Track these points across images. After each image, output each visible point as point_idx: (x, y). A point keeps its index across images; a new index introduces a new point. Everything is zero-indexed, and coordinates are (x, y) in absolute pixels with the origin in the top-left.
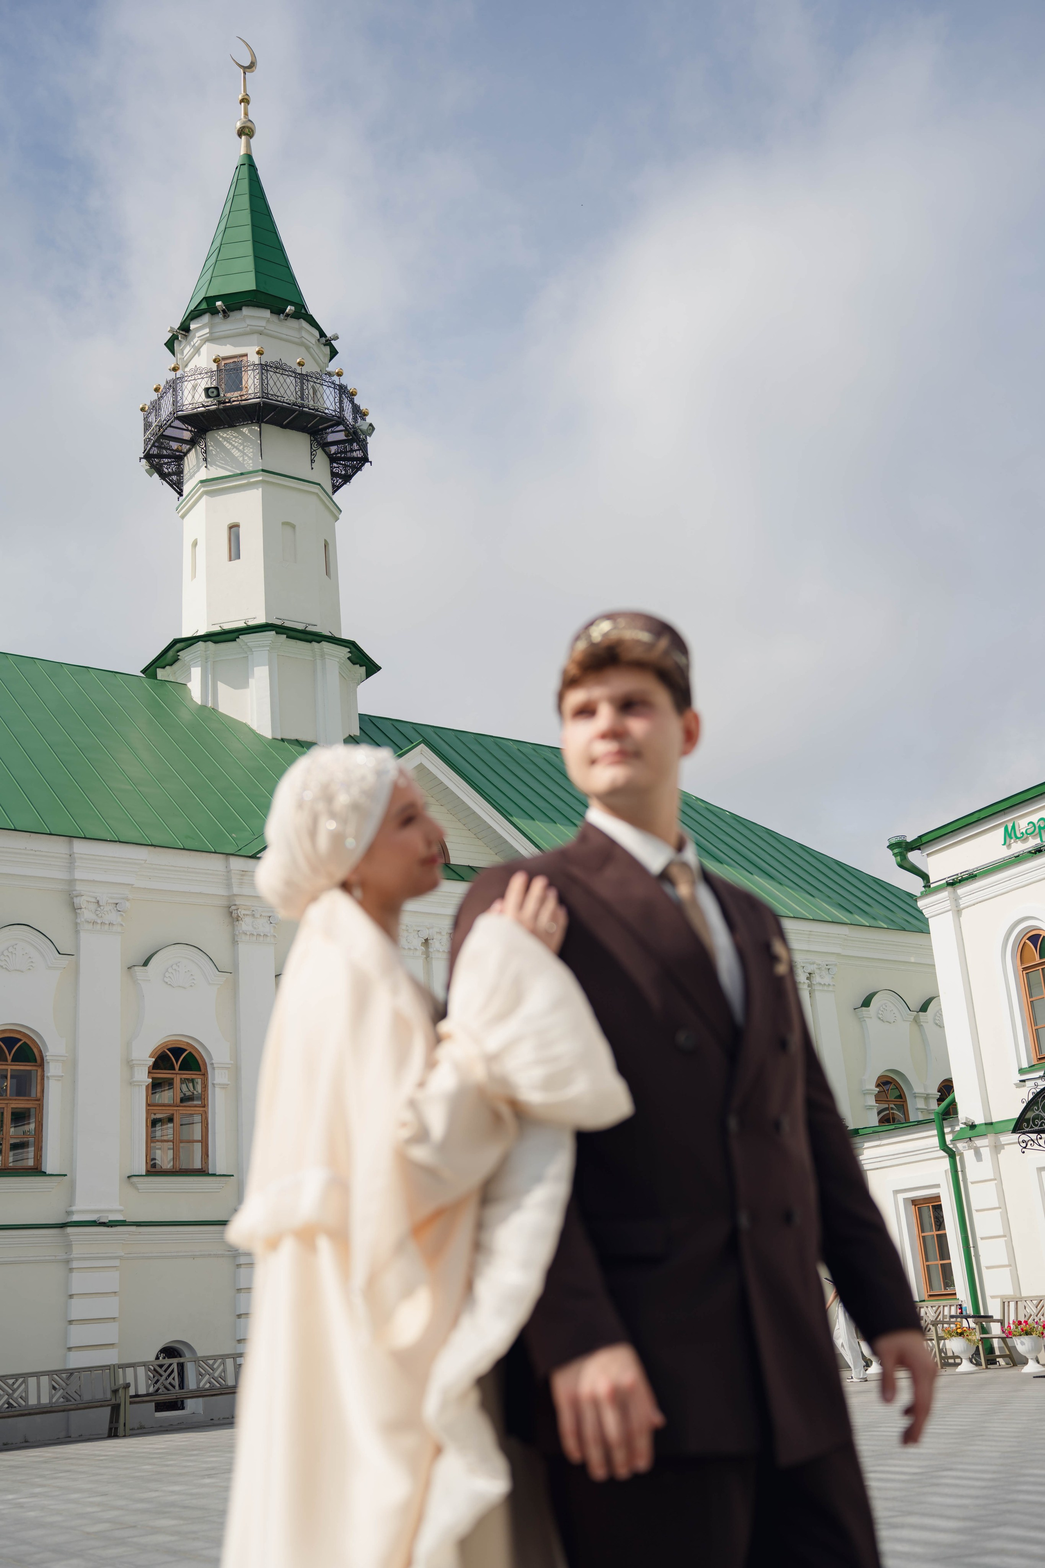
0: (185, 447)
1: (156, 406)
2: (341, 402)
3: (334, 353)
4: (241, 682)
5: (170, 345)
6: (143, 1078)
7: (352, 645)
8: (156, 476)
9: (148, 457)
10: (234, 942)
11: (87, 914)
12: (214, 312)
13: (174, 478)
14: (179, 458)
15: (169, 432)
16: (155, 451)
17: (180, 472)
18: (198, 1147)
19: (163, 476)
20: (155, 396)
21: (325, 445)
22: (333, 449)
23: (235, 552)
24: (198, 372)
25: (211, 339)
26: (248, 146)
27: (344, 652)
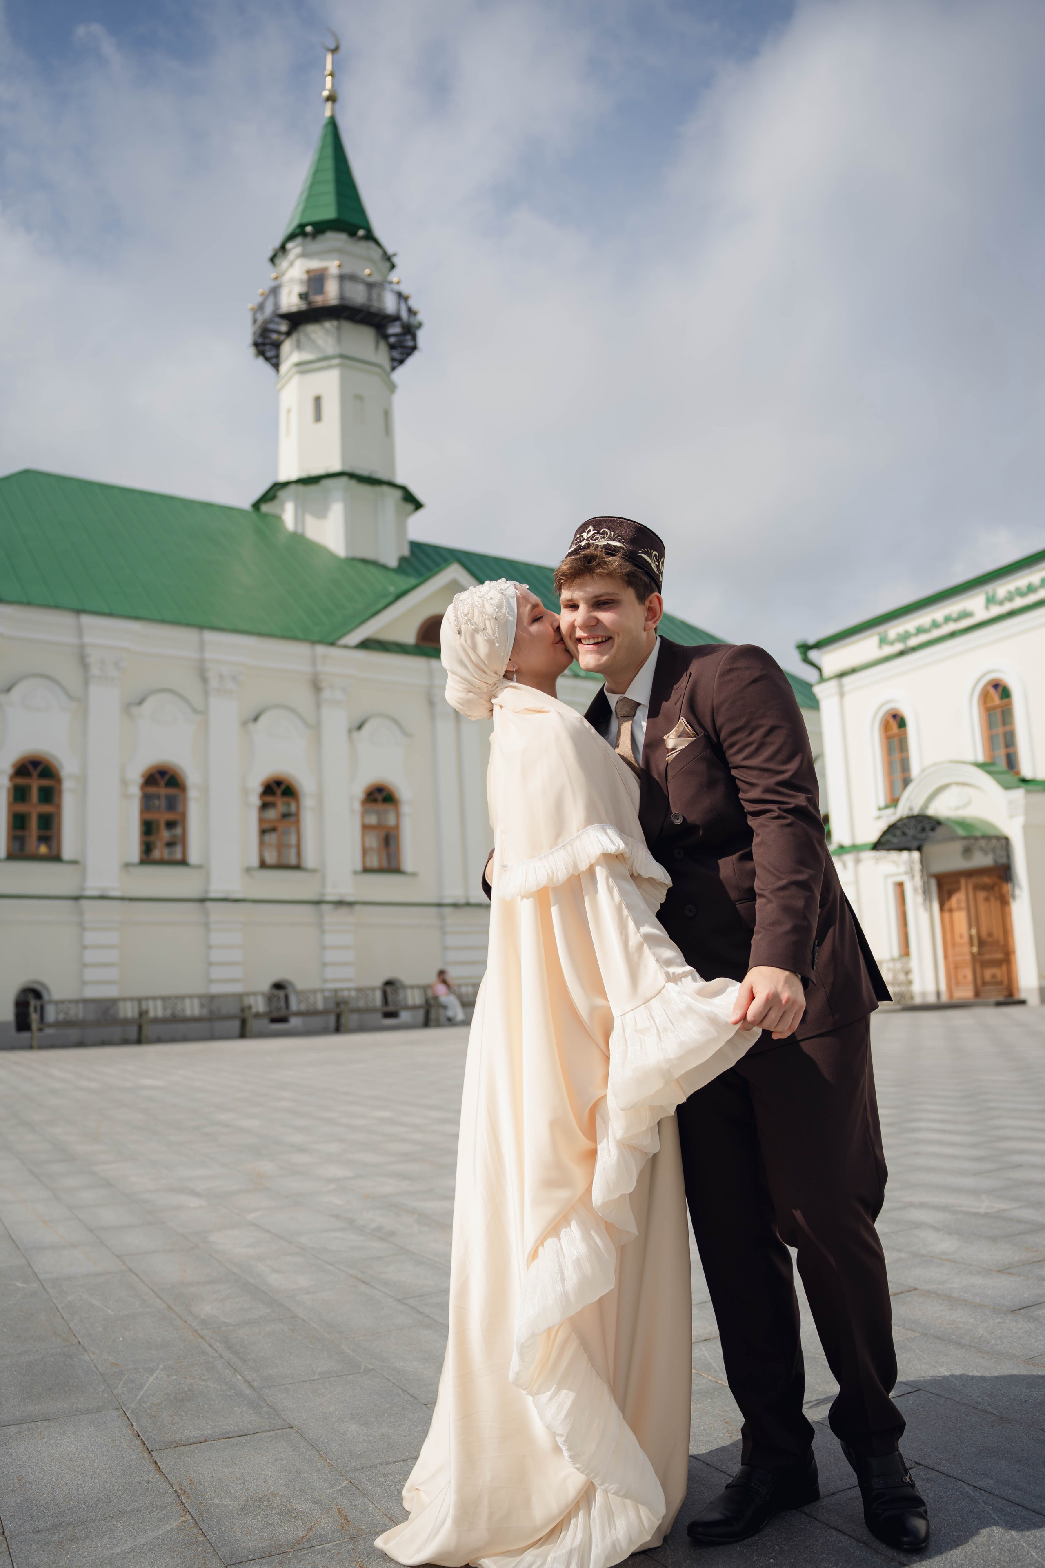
0: (282, 337)
1: (261, 307)
2: (399, 303)
3: (393, 267)
4: (322, 513)
5: (273, 260)
6: (255, 801)
7: (404, 489)
8: (261, 361)
9: (256, 345)
10: (318, 705)
11: (214, 683)
12: (304, 234)
13: (274, 361)
14: (277, 345)
15: (272, 326)
16: (260, 340)
17: (277, 356)
18: (293, 851)
19: (267, 359)
20: (260, 299)
21: (386, 337)
22: (392, 340)
23: (318, 417)
24: (292, 280)
25: (304, 255)
26: (333, 110)
27: (398, 494)
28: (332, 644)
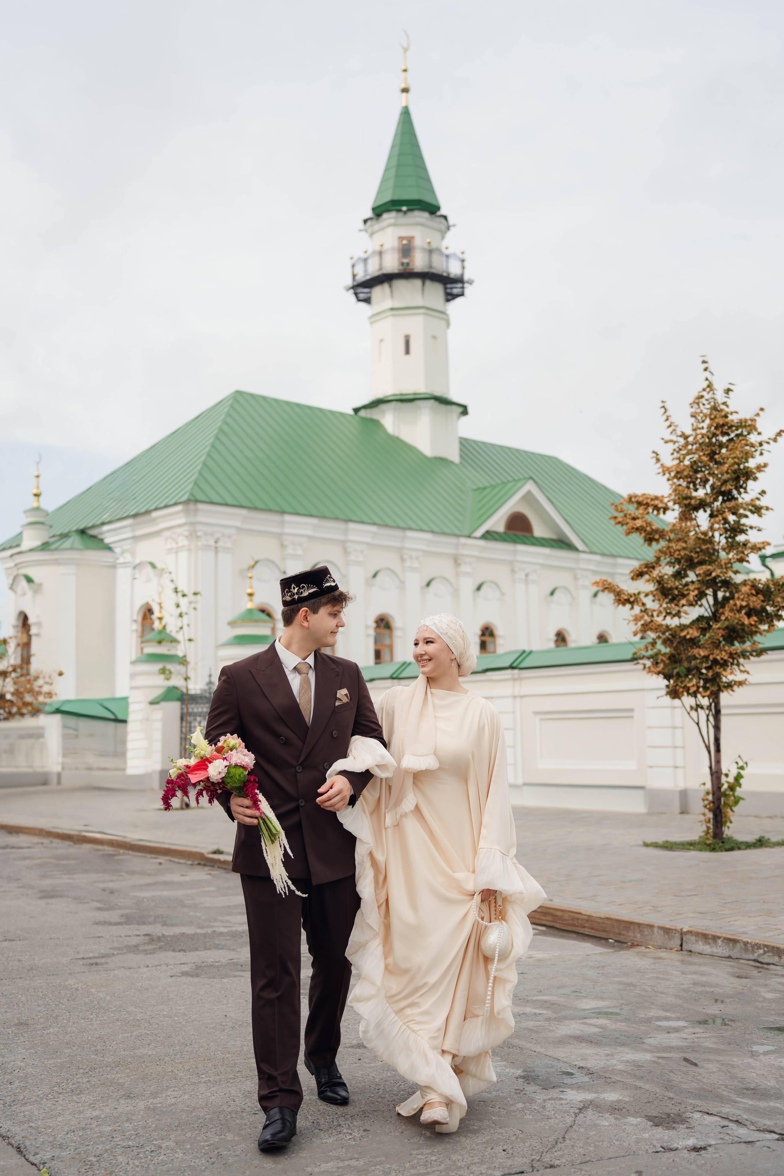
9: (355, 287)
10: (458, 575)
12: (397, 208)
16: (360, 284)
20: (363, 255)
22: (449, 290)
23: (407, 351)
28: (469, 537)
